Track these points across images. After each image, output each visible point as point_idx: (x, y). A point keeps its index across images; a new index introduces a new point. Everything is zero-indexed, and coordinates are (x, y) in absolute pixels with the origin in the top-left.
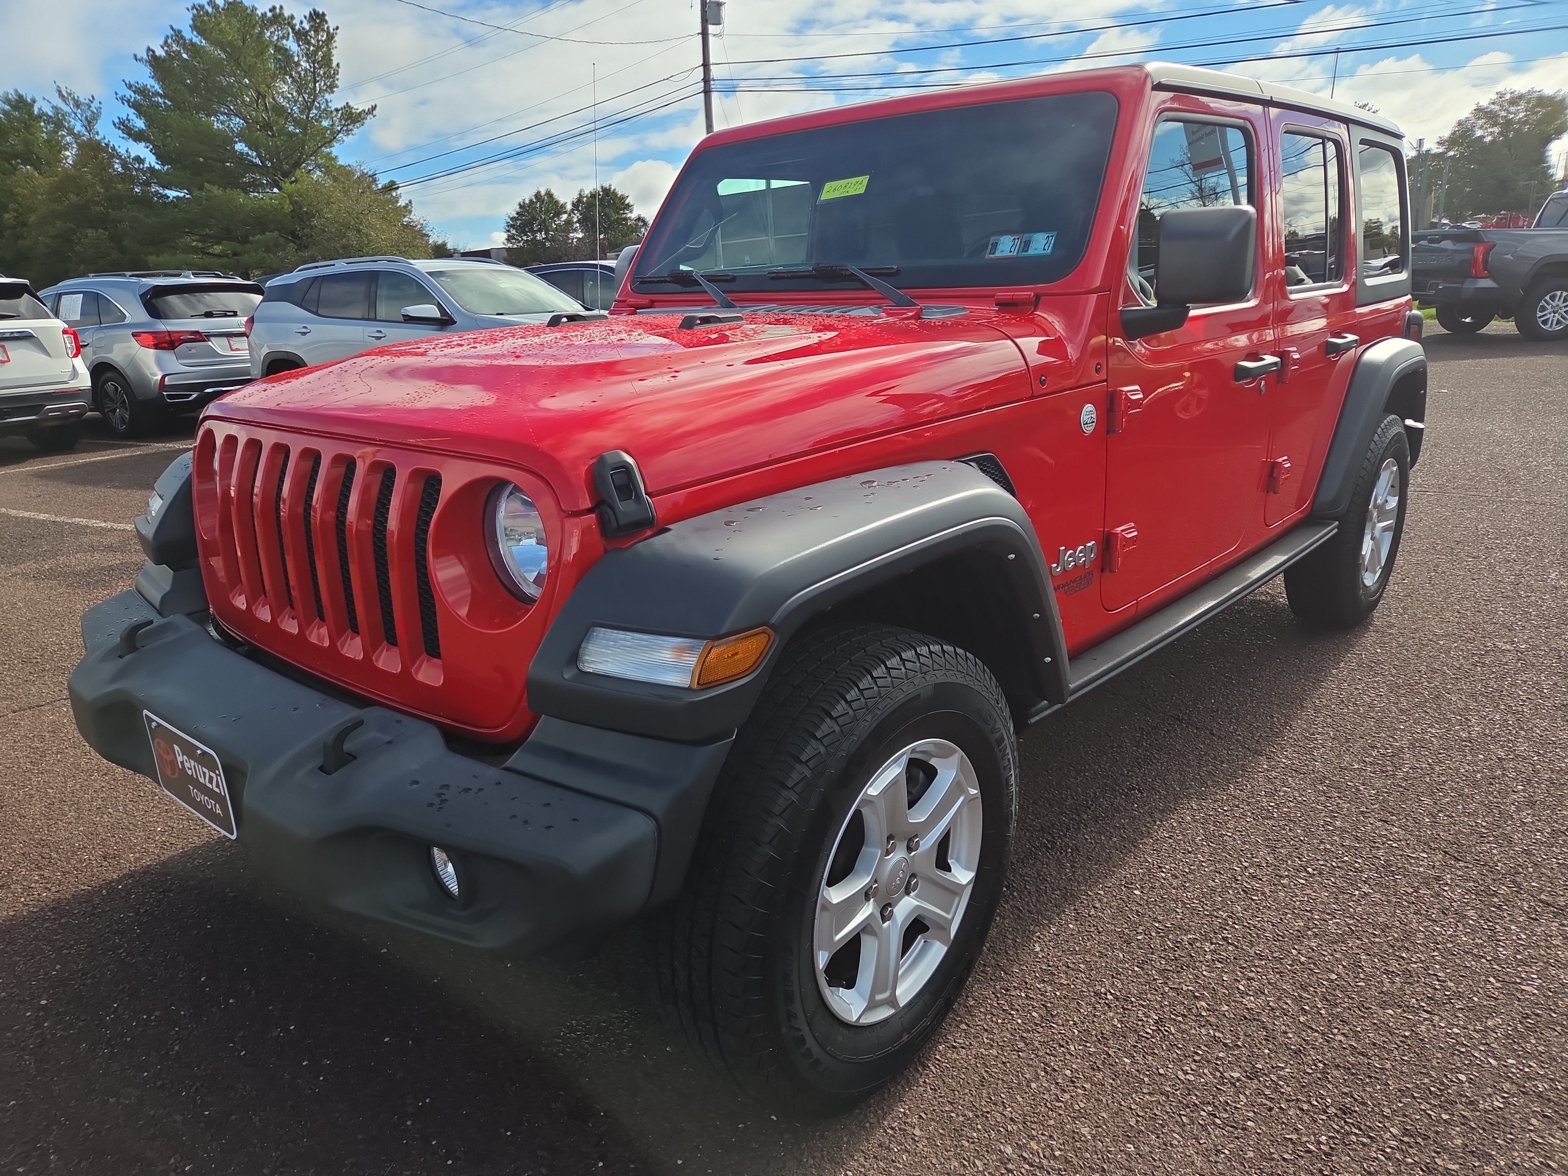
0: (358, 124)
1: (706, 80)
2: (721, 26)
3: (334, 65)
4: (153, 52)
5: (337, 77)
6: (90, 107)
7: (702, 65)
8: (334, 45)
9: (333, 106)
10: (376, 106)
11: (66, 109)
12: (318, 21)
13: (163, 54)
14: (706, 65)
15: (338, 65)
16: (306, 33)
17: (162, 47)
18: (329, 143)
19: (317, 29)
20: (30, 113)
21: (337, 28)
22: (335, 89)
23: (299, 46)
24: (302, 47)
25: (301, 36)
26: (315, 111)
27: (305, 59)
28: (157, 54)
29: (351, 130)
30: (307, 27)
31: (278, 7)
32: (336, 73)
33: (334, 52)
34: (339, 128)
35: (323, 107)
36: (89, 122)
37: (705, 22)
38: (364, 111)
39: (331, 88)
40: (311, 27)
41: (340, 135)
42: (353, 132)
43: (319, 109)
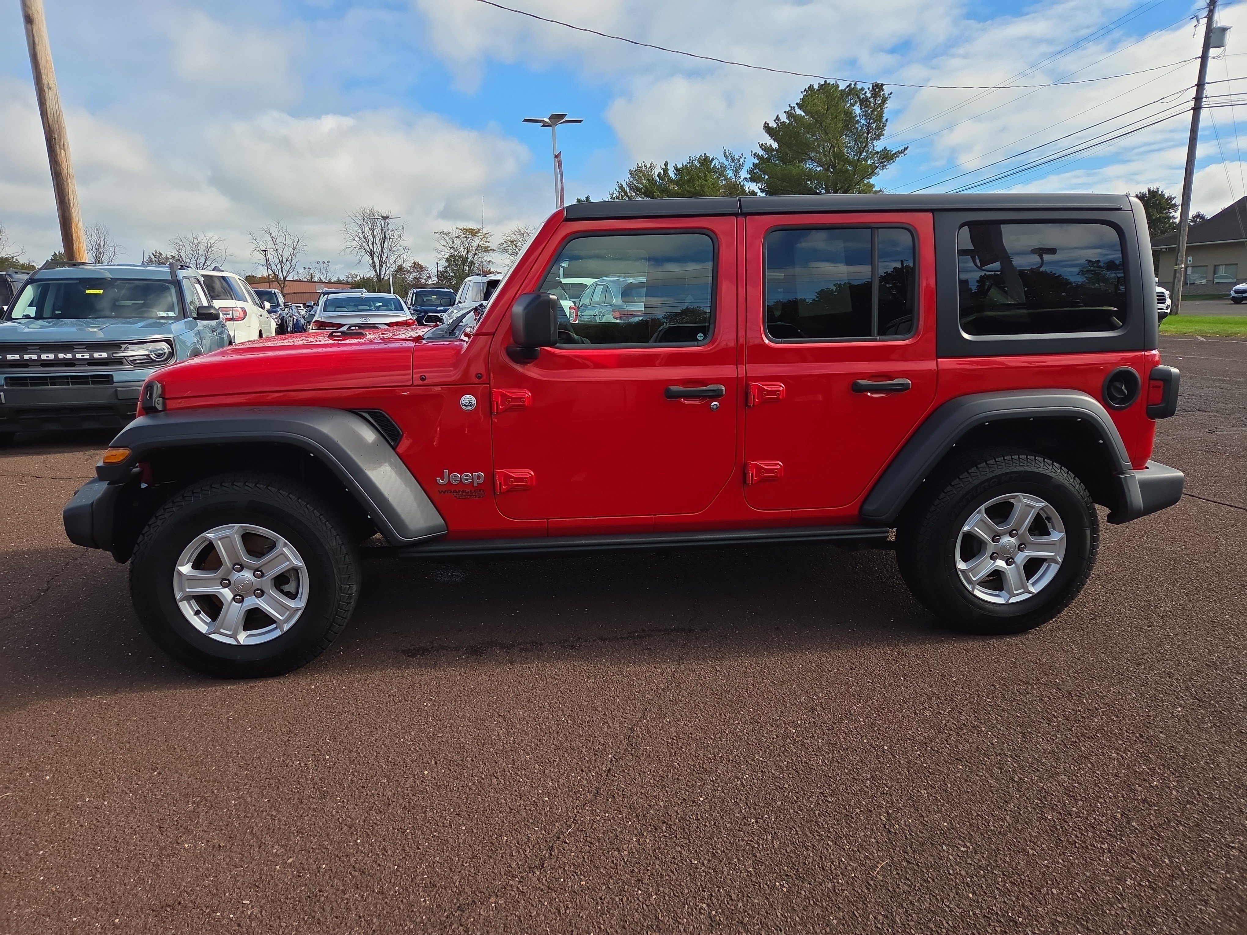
0: (891, 162)
1: (1198, 99)
2: (1222, 48)
3: (884, 120)
4: (768, 124)
5: (885, 128)
6: (739, 161)
7: (1196, 85)
8: (886, 106)
9: (878, 149)
10: (908, 147)
11: (726, 163)
12: (877, 90)
13: (775, 126)
14: (1200, 85)
15: (887, 120)
16: (867, 99)
17: (775, 121)
18: (870, 176)
19: (875, 95)
20: (708, 167)
21: (891, 93)
22: (881, 137)
23: (861, 109)
24: (863, 110)
25: (864, 102)
26: (864, 154)
27: (864, 118)
28: (770, 125)
29: (886, 166)
30: (869, 95)
31: (853, 83)
32: (884, 125)
33: (885, 110)
34: (877, 165)
35: (870, 150)
36: (737, 170)
37: (1207, 47)
38: (898, 151)
39: (878, 137)
40: (872, 95)
41: (878, 170)
42: (887, 167)
43: (867, 152)
